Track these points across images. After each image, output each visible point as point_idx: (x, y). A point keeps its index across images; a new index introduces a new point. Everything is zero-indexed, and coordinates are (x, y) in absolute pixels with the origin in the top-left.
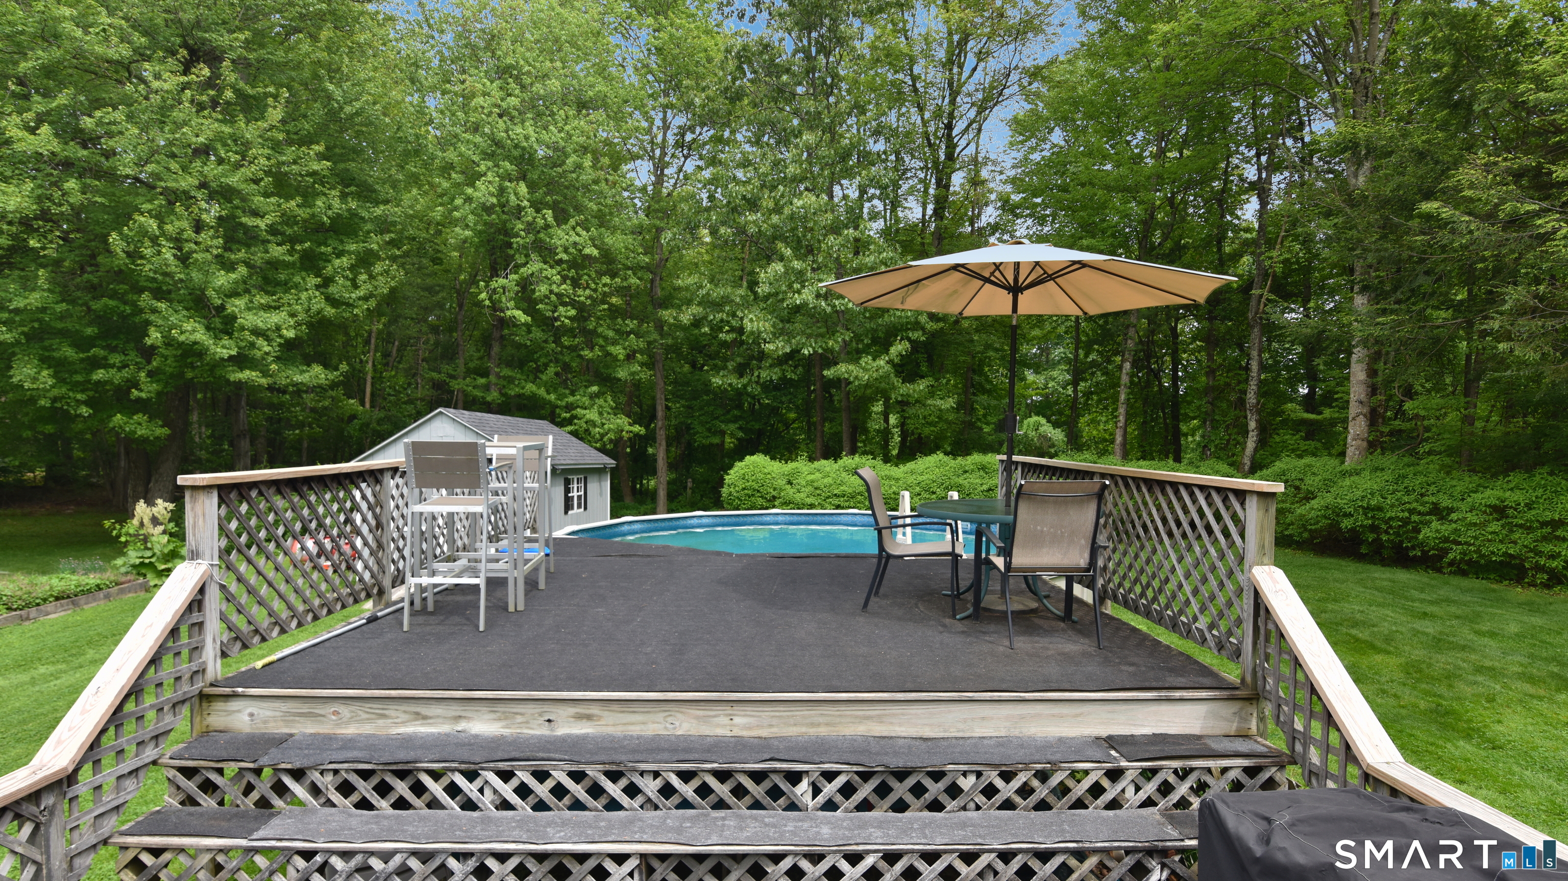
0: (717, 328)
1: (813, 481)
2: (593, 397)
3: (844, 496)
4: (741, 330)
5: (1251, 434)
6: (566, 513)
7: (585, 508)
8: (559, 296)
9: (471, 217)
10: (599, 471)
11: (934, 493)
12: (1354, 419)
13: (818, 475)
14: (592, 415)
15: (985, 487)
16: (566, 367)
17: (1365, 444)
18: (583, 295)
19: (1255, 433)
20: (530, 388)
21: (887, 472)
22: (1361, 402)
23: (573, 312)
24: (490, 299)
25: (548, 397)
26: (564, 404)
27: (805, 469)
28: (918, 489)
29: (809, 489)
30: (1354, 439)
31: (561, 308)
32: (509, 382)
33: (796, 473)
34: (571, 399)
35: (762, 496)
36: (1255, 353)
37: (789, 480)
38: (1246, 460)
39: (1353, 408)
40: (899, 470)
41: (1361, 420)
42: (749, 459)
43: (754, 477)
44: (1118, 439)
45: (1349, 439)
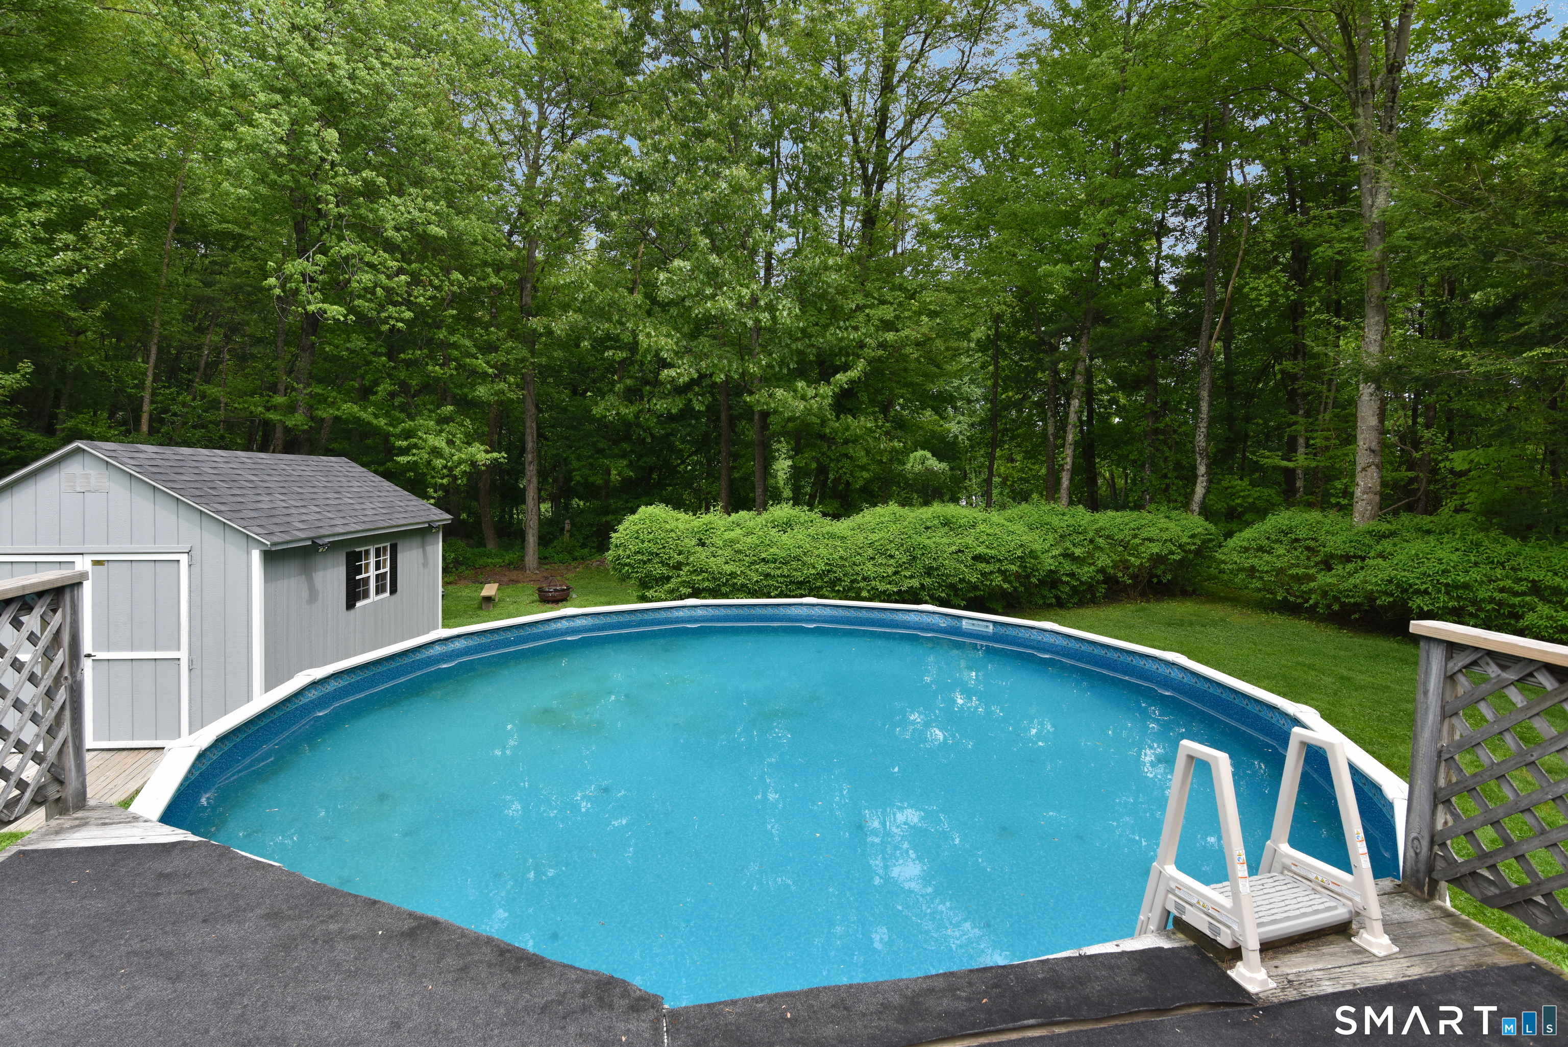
0: (602, 343)
1: (732, 541)
2: (443, 421)
4: (633, 347)
5: (1200, 479)
6: (350, 605)
7: (394, 591)
8: (388, 290)
9: (249, 172)
10: (423, 533)
11: (891, 556)
12: (1364, 469)
13: (738, 531)
14: (440, 442)
15: (954, 548)
16: (404, 387)
17: (1377, 498)
18: (421, 296)
19: (1205, 478)
20: (349, 408)
21: (829, 528)
22: (1372, 451)
23: (408, 315)
24: (283, 287)
25: (375, 422)
26: (398, 430)
27: (721, 523)
28: (870, 552)
29: (728, 552)
30: (1365, 493)
31: (391, 309)
32: (319, 402)
33: (708, 529)
34: (409, 424)
35: (662, 562)
36: (1205, 394)
37: (700, 540)
38: (1195, 507)
39: (1363, 458)
40: (843, 526)
41: (1373, 472)
42: (644, 511)
43: (651, 536)
44: (1065, 483)
45: (1358, 492)
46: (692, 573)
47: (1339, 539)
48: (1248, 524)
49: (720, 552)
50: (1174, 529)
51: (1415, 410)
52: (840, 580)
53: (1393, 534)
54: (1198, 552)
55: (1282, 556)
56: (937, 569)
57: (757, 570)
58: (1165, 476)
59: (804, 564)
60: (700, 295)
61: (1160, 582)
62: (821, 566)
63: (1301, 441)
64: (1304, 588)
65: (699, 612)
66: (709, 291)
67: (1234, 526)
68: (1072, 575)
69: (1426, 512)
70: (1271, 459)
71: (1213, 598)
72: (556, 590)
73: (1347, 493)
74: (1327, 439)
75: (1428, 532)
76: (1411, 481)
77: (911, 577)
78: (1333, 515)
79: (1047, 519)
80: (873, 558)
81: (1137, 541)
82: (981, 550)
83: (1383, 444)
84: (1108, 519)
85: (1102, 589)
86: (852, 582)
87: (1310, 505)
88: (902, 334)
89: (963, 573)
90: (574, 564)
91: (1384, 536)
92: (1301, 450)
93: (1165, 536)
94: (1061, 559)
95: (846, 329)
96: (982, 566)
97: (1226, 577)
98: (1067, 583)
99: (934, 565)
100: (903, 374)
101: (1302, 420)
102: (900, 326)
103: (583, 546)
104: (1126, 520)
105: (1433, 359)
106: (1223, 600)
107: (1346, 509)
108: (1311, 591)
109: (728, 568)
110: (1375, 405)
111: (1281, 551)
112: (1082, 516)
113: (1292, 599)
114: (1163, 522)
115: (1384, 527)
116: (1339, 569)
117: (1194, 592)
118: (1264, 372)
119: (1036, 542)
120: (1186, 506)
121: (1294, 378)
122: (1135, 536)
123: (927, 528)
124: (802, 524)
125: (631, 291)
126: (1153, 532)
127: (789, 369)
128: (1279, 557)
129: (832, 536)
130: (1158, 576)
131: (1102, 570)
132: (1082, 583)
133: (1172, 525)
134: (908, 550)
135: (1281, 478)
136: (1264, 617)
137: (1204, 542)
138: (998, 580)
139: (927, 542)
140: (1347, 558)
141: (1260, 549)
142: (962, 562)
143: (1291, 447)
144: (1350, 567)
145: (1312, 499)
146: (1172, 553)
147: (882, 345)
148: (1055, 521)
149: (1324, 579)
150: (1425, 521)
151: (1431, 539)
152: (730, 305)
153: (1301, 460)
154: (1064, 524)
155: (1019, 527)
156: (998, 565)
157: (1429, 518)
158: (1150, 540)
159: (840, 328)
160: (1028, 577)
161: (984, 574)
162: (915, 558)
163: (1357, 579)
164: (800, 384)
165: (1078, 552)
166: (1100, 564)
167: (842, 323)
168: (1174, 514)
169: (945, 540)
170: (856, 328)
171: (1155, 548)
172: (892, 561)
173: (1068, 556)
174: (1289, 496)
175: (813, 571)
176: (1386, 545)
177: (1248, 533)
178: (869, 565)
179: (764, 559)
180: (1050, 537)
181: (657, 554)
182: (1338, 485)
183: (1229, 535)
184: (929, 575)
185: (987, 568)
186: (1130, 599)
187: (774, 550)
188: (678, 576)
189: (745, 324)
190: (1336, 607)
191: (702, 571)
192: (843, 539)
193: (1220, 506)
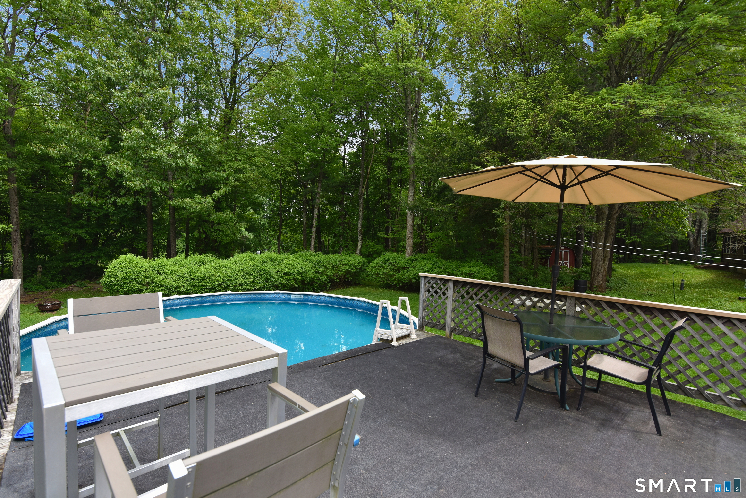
1: (175, 272)
3: (198, 279)
4: (103, 169)
5: (359, 242)
11: (251, 275)
12: (408, 239)
13: (177, 266)
15: (276, 270)
17: (412, 248)
19: (361, 241)
21: (220, 264)
22: (411, 232)
27: (166, 262)
28: (242, 273)
29: (173, 276)
30: (409, 246)
33: (161, 265)
35: (138, 283)
36: (361, 209)
37: (158, 271)
38: (358, 252)
39: (408, 235)
40: (227, 262)
41: (411, 240)
42: (122, 258)
43: (130, 270)
44: (313, 243)
45: (407, 246)
46: (155, 287)
47: (402, 262)
48: (375, 258)
49: (169, 277)
50: (353, 260)
51: (422, 218)
52: (229, 286)
53: (416, 260)
54: (360, 269)
55: (387, 269)
56: (270, 279)
57: (189, 284)
58: (347, 241)
59: (212, 280)
60: (147, 148)
61: (348, 280)
62: (221, 281)
63: (390, 228)
64: (392, 279)
65: (179, 301)
66: (152, 146)
67: (370, 259)
68: (319, 279)
69: (425, 253)
70: (382, 235)
71: (365, 285)
72: (52, 305)
73: (404, 247)
74: (398, 228)
75: (425, 259)
76: (421, 242)
77: (260, 283)
78: (400, 254)
79: (309, 258)
80: (243, 276)
81: (341, 265)
82: (287, 270)
83: (414, 230)
84: (330, 257)
85: (329, 284)
86: (235, 286)
87: (393, 251)
88: (247, 175)
89: (280, 280)
90: (48, 291)
91: (414, 261)
92: (390, 231)
93: (350, 263)
94: (315, 273)
95: (220, 171)
96: (287, 277)
97: (368, 278)
98: (317, 283)
99: (269, 277)
100: (245, 194)
101: (390, 221)
102: (245, 172)
103: (52, 280)
104: (337, 257)
105: (426, 204)
106: (368, 286)
107: (403, 252)
108: (394, 280)
109: (175, 284)
110: (411, 217)
111: (386, 267)
112: (321, 256)
113: (389, 283)
114: (349, 258)
115: (414, 258)
116: (402, 272)
117: (359, 284)
118: (378, 202)
119: (306, 266)
120: (355, 251)
121: (388, 206)
122: (340, 264)
123: (265, 262)
124: (209, 262)
125: (101, 139)
126: (346, 262)
127: (191, 188)
128: (385, 269)
129: (224, 267)
130: (347, 278)
131: (329, 277)
132: (322, 282)
133: (352, 259)
134: (258, 272)
135: (383, 241)
136: (381, 290)
137: (363, 265)
138: (293, 282)
139: (265, 268)
140: (404, 268)
141: (380, 266)
142: (279, 276)
143: (387, 231)
144: (405, 271)
145: (393, 249)
146: (352, 269)
147: (236, 180)
148: (312, 258)
149: (398, 275)
150: (424, 255)
151: (425, 261)
152: (164, 155)
153: (391, 235)
154: (315, 260)
155: (300, 261)
156: (293, 277)
157: (425, 255)
158: (346, 265)
159: (216, 170)
160: (304, 281)
161: (288, 280)
162: (261, 275)
163: (407, 274)
164: (197, 197)
165: (321, 270)
166: (328, 274)
167: (218, 169)
168: (352, 255)
169: (273, 267)
170: (224, 171)
171: (347, 268)
172: (251, 277)
173: (317, 272)
174: (387, 248)
175: (217, 283)
176: (414, 263)
177: (376, 261)
178: (242, 279)
179: (192, 279)
180: (311, 265)
181: (135, 279)
182: (401, 244)
183: (369, 262)
184: (267, 282)
185: (289, 278)
186: (338, 288)
187: (197, 274)
188: (147, 289)
189: (171, 164)
190: (401, 285)
191: (161, 286)
192: (229, 268)
193: (366, 252)
